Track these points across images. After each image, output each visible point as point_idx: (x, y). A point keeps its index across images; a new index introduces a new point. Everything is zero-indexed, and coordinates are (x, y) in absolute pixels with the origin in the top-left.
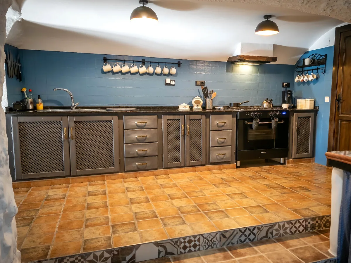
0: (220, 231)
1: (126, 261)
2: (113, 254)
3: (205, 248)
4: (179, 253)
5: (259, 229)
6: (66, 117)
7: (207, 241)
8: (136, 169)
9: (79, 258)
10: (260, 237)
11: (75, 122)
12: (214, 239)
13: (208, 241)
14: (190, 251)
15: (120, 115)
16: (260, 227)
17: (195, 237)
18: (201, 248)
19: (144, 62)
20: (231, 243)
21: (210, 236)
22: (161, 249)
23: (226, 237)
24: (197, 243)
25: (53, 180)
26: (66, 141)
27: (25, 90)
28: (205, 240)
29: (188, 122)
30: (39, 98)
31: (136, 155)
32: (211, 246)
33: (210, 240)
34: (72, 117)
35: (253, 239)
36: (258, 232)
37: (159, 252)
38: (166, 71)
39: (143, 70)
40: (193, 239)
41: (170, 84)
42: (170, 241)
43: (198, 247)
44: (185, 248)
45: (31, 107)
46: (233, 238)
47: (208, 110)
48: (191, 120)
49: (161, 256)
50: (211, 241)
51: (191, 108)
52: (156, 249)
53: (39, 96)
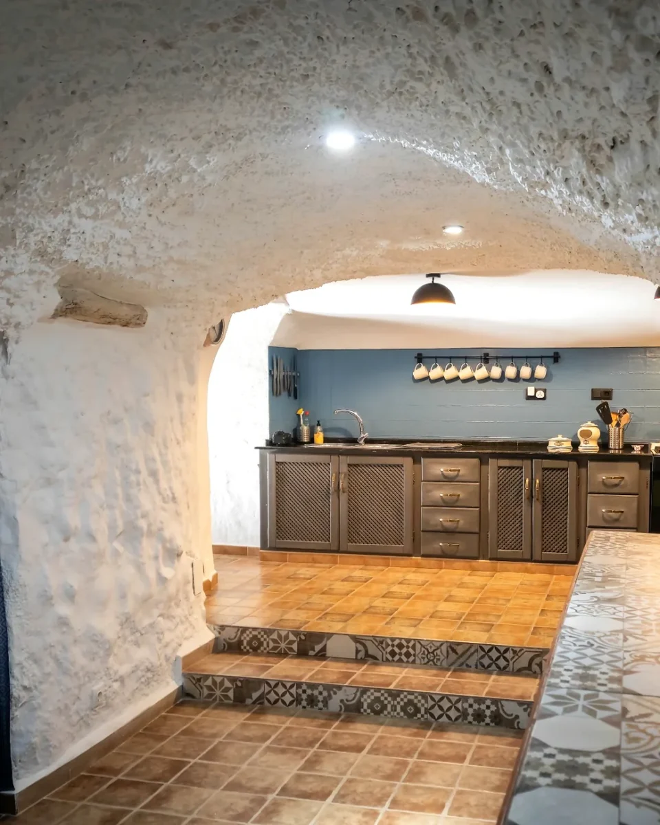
0: (447, 642)
1: (314, 651)
2: (300, 638)
3: (423, 662)
4: (384, 659)
5: (515, 652)
6: (336, 457)
7: (426, 653)
8: (439, 552)
9: (262, 633)
10: (518, 666)
11: (349, 465)
12: (438, 651)
13: (429, 653)
14: (400, 660)
15: (417, 456)
16: (518, 650)
17: (408, 641)
18: (418, 661)
19: (486, 358)
20: (465, 665)
21: (431, 645)
22: (360, 647)
23: (457, 653)
24: (411, 650)
25: (316, 555)
26: (336, 494)
27: (301, 412)
28: (423, 649)
29: (540, 473)
30: (319, 425)
31: (439, 528)
32: (433, 660)
33: (430, 651)
34: (344, 457)
35: (505, 668)
36: (513, 657)
37: (357, 652)
38: (526, 372)
39: (481, 373)
40: (405, 643)
41: (534, 398)
42: (372, 639)
43: (412, 659)
44: (393, 653)
45: (306, 439)
46: (469, 657)
47: (611, 452)
48: (544, 469)
49: (359, 657)
50: (433, 653)
51: (576, 445)
52: (353, 645)
53: (318, 422)
